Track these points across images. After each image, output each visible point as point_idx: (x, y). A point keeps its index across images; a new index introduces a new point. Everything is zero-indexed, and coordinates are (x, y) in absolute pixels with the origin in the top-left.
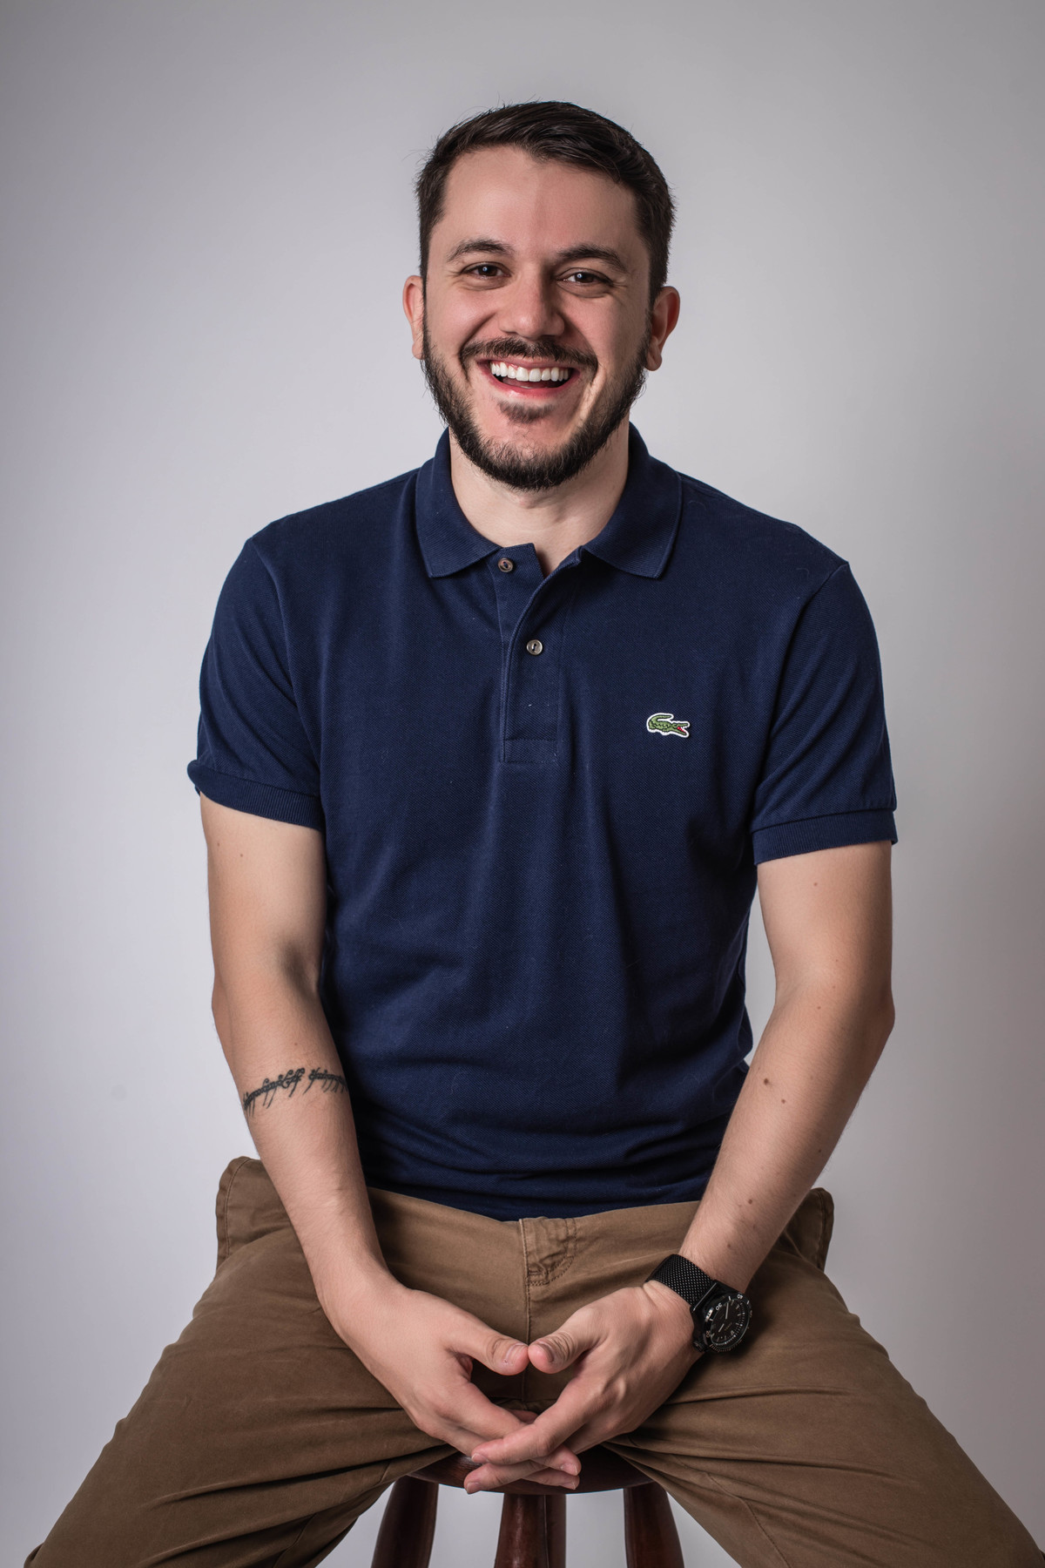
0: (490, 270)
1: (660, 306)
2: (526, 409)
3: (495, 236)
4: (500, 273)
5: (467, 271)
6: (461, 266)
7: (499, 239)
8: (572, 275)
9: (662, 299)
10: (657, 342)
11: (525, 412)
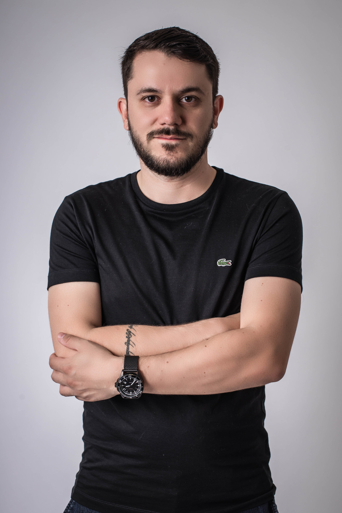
0: (152, 99)
1: (216, 103)
2: (170, 144)
3: (154, 86)
4: (156, 99)
5: (143, 99)
6: (141, 97)
7: (156, 88)
8: (184, 97)
9: (217, 101)
10: (216, 117)
11: (170, 146)
